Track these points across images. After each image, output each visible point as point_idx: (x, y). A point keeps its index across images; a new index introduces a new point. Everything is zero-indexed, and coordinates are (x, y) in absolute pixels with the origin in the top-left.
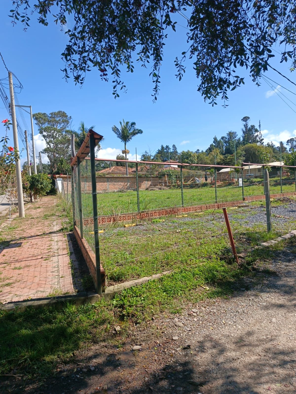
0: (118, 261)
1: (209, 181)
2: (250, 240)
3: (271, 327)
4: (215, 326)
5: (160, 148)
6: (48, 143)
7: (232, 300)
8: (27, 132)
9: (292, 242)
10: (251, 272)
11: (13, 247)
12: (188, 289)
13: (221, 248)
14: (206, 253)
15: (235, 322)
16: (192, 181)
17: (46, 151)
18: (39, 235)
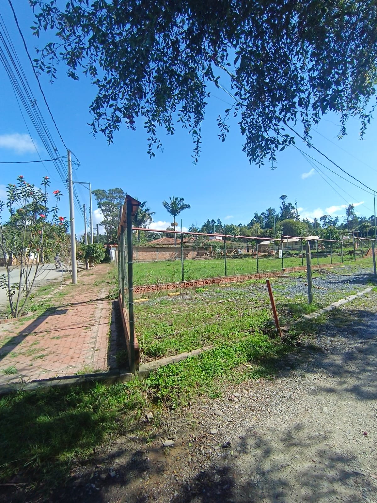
0: (158, 333)
1: (250, 252)
2: (293, 312)
3: (322, 418)
4: (259, 415)
5: (206, 222)
6: (105, 216)
7: (276, 382)
8: (85, 205)
9: (334, 315)
10: (295, 347)
11: (58, 314)
12: (229, 368)
13: (263, 320)
14: (248, 325)
15: (281, 410)
16: (235, 252)
17: (103, 223)
18: (85, 302)
